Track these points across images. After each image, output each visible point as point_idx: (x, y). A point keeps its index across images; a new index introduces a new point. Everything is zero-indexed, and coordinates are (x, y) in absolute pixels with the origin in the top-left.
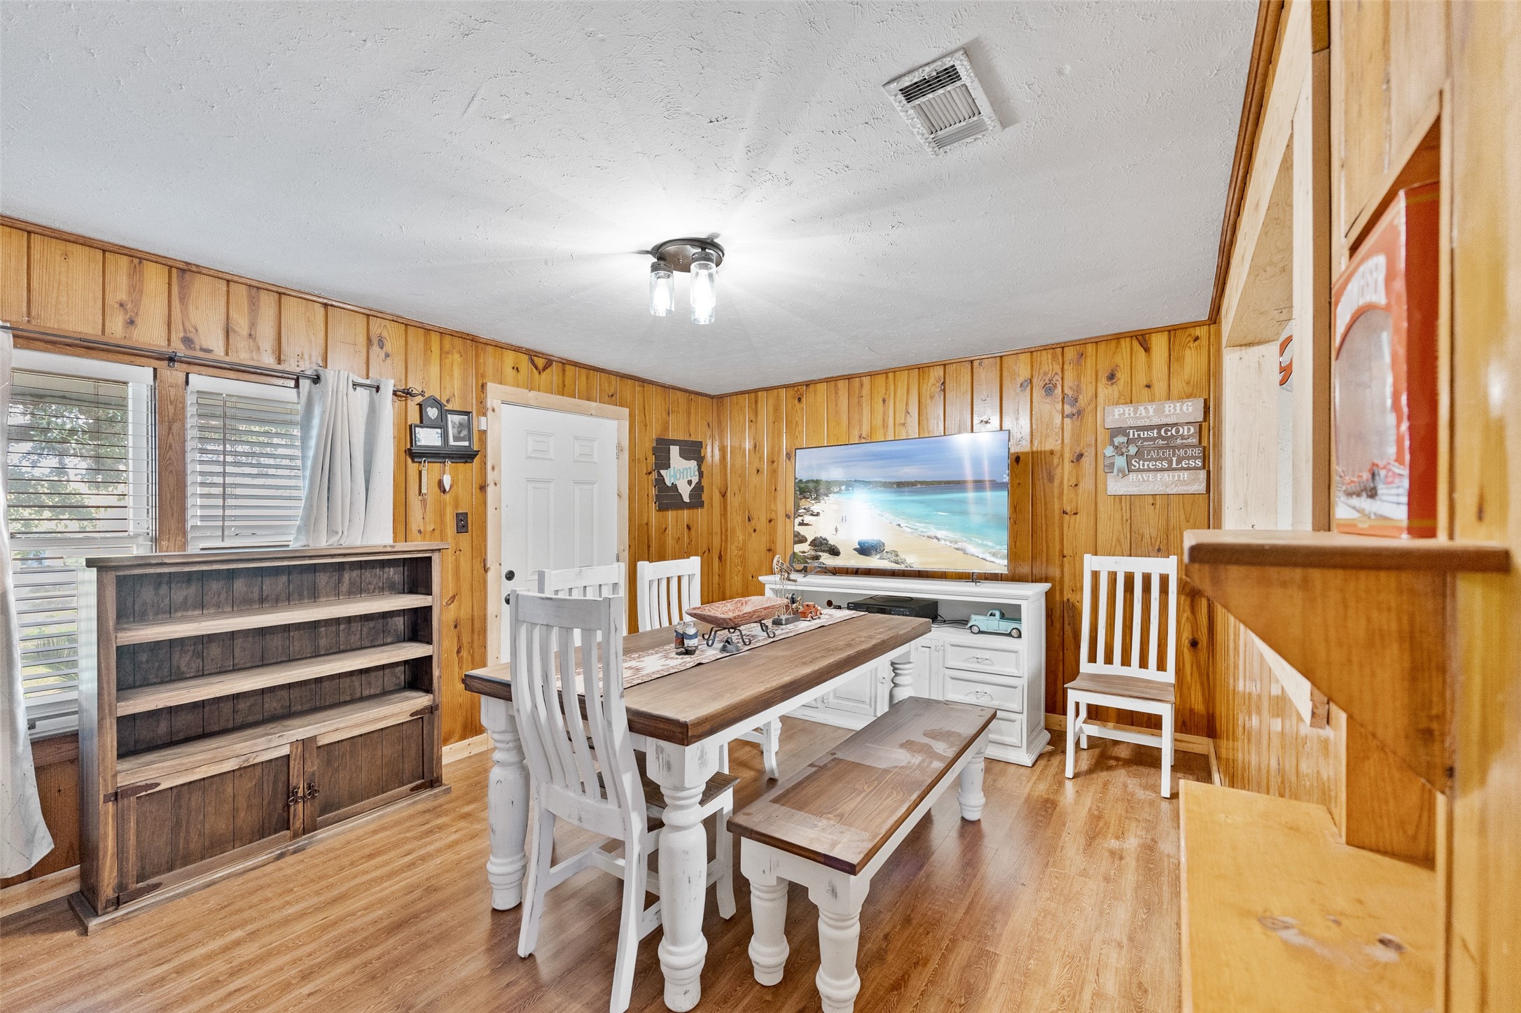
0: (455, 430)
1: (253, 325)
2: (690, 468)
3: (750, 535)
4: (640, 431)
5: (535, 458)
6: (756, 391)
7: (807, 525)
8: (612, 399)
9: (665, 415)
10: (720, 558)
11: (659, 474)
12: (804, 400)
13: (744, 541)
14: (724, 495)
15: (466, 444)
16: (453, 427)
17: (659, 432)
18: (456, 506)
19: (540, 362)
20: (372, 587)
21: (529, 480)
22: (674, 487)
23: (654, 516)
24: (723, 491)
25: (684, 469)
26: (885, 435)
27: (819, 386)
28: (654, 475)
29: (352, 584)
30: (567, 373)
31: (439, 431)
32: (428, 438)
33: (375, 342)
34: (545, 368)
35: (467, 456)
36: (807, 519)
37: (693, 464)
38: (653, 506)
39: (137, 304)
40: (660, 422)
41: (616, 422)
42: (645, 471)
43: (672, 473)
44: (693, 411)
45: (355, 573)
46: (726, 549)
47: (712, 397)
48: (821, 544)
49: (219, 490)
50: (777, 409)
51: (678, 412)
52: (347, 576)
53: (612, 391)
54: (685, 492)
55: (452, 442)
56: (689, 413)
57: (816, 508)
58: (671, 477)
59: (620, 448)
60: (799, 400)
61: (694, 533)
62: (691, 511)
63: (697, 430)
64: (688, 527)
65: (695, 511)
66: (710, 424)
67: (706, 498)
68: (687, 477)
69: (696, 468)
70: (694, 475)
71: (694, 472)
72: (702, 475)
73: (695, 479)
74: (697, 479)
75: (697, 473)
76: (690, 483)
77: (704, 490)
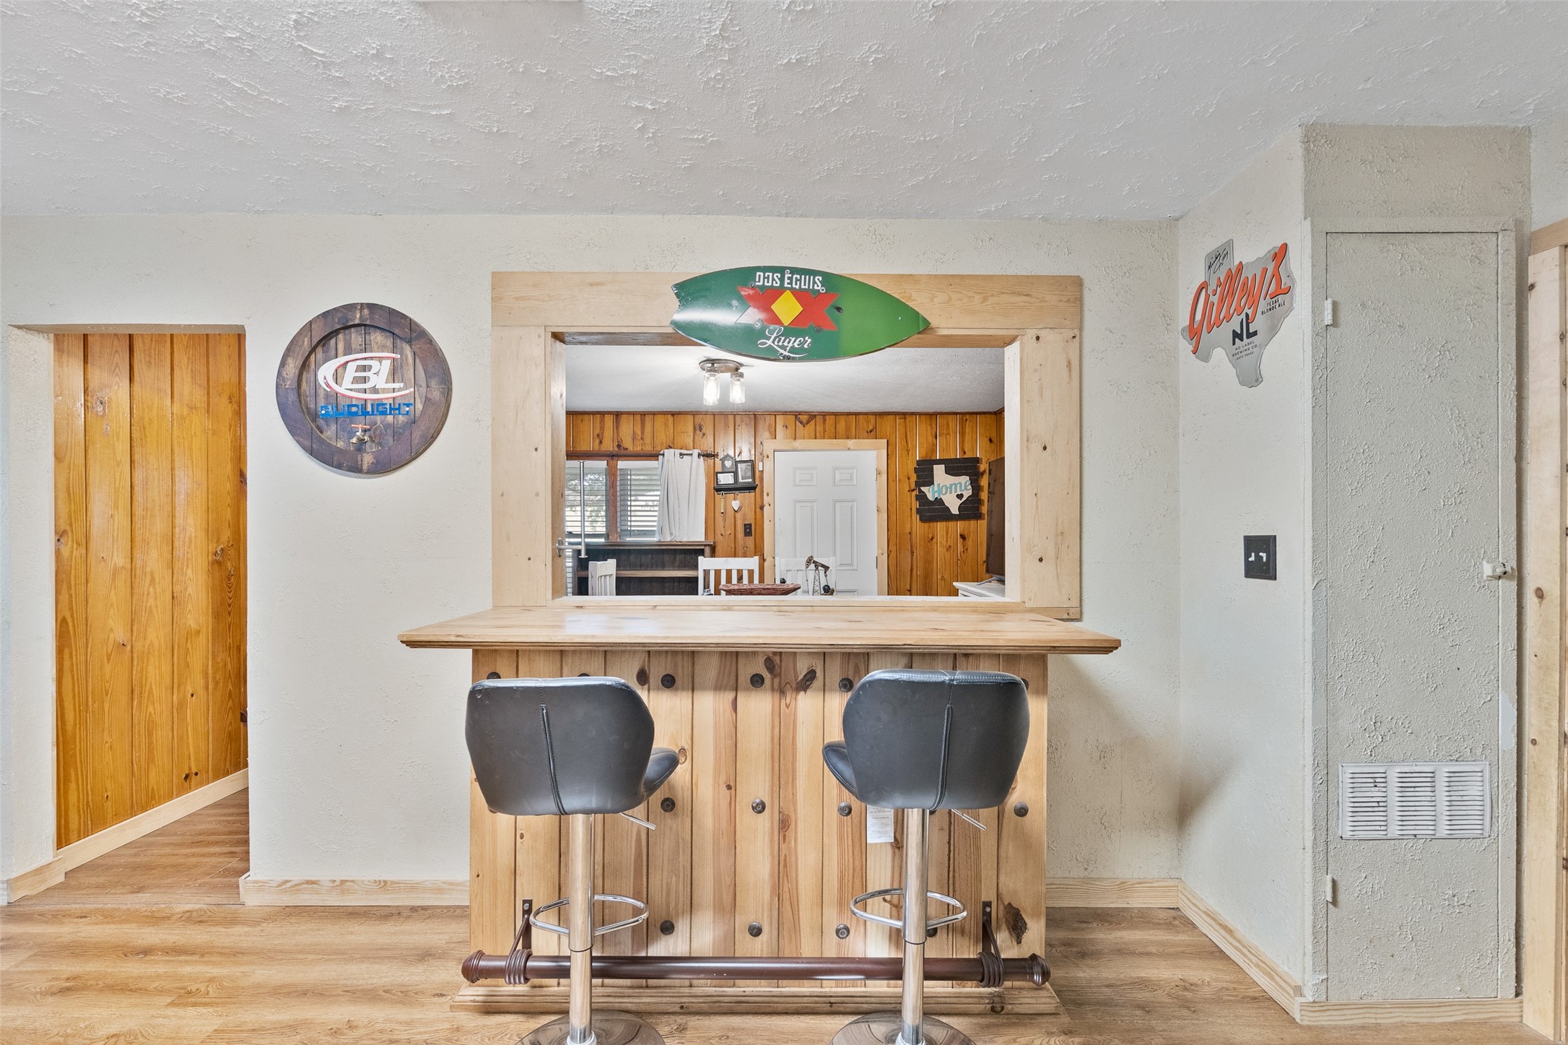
0: (743, 473)
1: (643, 433)
2: (961, 484)
4: (901, 456)
5: (801, 485)
8: (873, 433)
9: (930, 439)
11: (920, 491)
15: (750, 480)
16: (742, 471)
17: (924, 454)
18: (744, 520)
19: (804, 418)
20: (691, 564)
21: (796, 502)
22: (939, 502)
23: (918, 527)
25: (951, 485)
28: (916, 492)
29: (681, 562)
30: (827, 422)
31: (733, 474)
32: (726, 479)
33: (698, 428)
34: (807, 423)
35: (751, 488)
37: (965, 480)
38: (916, 518)
39: (603, 433)
40: (925, 446)
41: (875, 452)
42: (908, 489)
43: (936, 489)
44: (967, 430)
45: (682, 556)
49: (633, 493)
51: (949, 434)
52: (678, 557)
53: (871, 428)
54: (954, 506)
55: (740, 480)
56: (963, 434)
58: (934, 492)
59: (879, 473)
61: (970, 543)
62: (963, 522)
63: (974, 449)
64: (963, 537)
65: (973, 522)
66: (994, 439)
67: (984, 509)
68: (956, 492)
69: (969, 483)
70: (966, 489)
71: (966, 487)
72: (976, 488)
73: (967, 493)
74: (970, 493)
75: (970, 487)
76: (960, 496)
77: (980, 502)
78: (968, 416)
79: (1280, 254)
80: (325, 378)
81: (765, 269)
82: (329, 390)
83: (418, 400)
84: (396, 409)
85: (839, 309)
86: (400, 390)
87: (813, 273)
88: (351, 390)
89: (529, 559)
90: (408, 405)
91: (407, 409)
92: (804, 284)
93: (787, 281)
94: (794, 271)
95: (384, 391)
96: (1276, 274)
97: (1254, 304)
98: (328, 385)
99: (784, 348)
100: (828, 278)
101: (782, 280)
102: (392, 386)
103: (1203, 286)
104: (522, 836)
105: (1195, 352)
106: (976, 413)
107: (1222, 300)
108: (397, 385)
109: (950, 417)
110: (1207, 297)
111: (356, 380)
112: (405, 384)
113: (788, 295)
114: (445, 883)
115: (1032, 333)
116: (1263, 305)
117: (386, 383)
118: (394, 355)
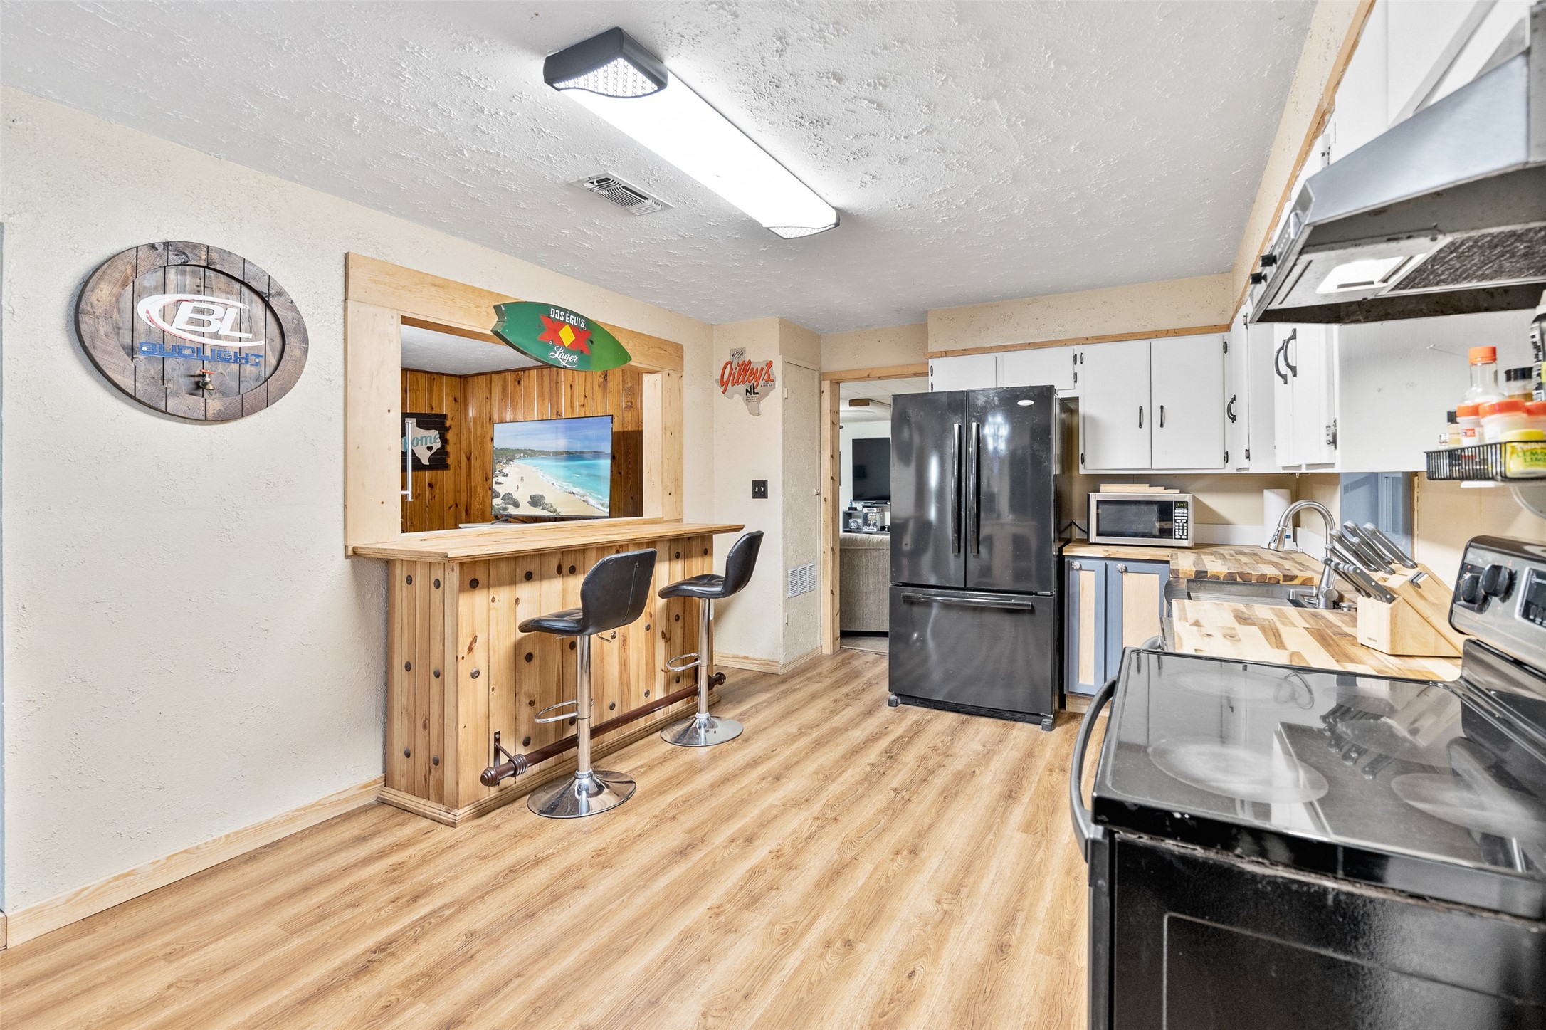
2: (430, 437)
3: (487, 492)
6: (490, 373)
7: (500, 483)
10: (466, 511)
12: (522, 382)
13: (483, 497)
14: (469, 459)
24: (468, 455)
25: (422, 438)
26: (572, 412)
27: (531, 372)
36: (501, 479)
37: (434, 433)
44: (435, 388)
46: (471, 505)
47: (460, 377)
48: (509, 498)
50: (504, 389)
54: (424, 456)
56: (431, 391)
57: (506, 471)
60: (519, 382)
61: (437, 490)
62: (430, 472)
63: (441, 405)
64: (431, 486)
65: (439, 472)
66: (458, 399)
67: (450, 461)
68: (426, 444)
69: (438, 436)
70: (435, 442)
71: (435, 440)
72: (444, 442)
73: (437, 446)
74: (439, 445)
75: (439, 440)
76: (430, 448)
77: (447, 454)
78: (435, 376)
79: (770, 364)
80: (147, 312)
81: (556, 308)
82: (153, 326)
83: (269, 353)
84: (243, 358)
85: (592, 342)
86: (247, 340)
87: (581, 317)
88: (185, 330)
89: (383, 503)
90: (257, 356)
91: (257, 360)
92: (576, 322)
93: (567, 318)
94: (571, 313)
95: (228, 338)
96: (767, 371)
97: (758, 380)
98: (151, 320)
99: (564, 360)
100: (588, 322)
101: (565, 316)
102: (238, 334)
103: (729, 363)
104: (493, 689)
105: (724, 392)
106: (443, 374)
107: (740, 373)
108: (243, 335)
109: (419, 375)
110: (731, 369)
111: (192, 322)
112: (254, 335)
113: (567, 328)
114: (295, 811)
115: (666, 371)
116: (761, 383)
117: (231, 330)
118: (241, 305)
